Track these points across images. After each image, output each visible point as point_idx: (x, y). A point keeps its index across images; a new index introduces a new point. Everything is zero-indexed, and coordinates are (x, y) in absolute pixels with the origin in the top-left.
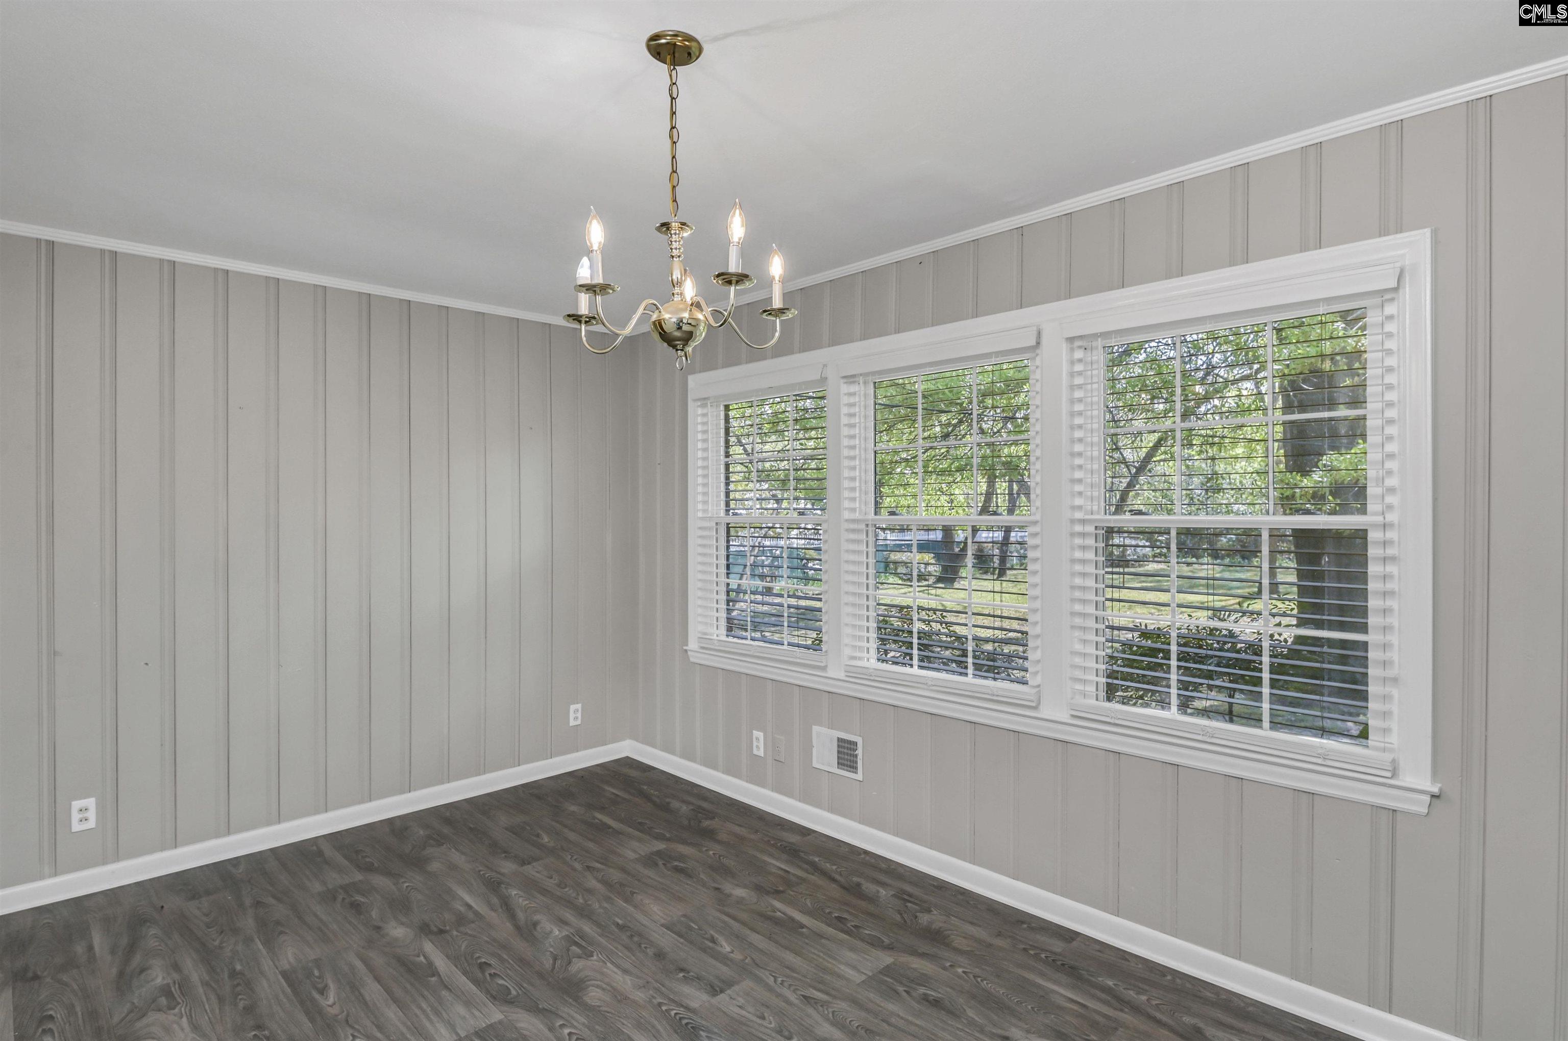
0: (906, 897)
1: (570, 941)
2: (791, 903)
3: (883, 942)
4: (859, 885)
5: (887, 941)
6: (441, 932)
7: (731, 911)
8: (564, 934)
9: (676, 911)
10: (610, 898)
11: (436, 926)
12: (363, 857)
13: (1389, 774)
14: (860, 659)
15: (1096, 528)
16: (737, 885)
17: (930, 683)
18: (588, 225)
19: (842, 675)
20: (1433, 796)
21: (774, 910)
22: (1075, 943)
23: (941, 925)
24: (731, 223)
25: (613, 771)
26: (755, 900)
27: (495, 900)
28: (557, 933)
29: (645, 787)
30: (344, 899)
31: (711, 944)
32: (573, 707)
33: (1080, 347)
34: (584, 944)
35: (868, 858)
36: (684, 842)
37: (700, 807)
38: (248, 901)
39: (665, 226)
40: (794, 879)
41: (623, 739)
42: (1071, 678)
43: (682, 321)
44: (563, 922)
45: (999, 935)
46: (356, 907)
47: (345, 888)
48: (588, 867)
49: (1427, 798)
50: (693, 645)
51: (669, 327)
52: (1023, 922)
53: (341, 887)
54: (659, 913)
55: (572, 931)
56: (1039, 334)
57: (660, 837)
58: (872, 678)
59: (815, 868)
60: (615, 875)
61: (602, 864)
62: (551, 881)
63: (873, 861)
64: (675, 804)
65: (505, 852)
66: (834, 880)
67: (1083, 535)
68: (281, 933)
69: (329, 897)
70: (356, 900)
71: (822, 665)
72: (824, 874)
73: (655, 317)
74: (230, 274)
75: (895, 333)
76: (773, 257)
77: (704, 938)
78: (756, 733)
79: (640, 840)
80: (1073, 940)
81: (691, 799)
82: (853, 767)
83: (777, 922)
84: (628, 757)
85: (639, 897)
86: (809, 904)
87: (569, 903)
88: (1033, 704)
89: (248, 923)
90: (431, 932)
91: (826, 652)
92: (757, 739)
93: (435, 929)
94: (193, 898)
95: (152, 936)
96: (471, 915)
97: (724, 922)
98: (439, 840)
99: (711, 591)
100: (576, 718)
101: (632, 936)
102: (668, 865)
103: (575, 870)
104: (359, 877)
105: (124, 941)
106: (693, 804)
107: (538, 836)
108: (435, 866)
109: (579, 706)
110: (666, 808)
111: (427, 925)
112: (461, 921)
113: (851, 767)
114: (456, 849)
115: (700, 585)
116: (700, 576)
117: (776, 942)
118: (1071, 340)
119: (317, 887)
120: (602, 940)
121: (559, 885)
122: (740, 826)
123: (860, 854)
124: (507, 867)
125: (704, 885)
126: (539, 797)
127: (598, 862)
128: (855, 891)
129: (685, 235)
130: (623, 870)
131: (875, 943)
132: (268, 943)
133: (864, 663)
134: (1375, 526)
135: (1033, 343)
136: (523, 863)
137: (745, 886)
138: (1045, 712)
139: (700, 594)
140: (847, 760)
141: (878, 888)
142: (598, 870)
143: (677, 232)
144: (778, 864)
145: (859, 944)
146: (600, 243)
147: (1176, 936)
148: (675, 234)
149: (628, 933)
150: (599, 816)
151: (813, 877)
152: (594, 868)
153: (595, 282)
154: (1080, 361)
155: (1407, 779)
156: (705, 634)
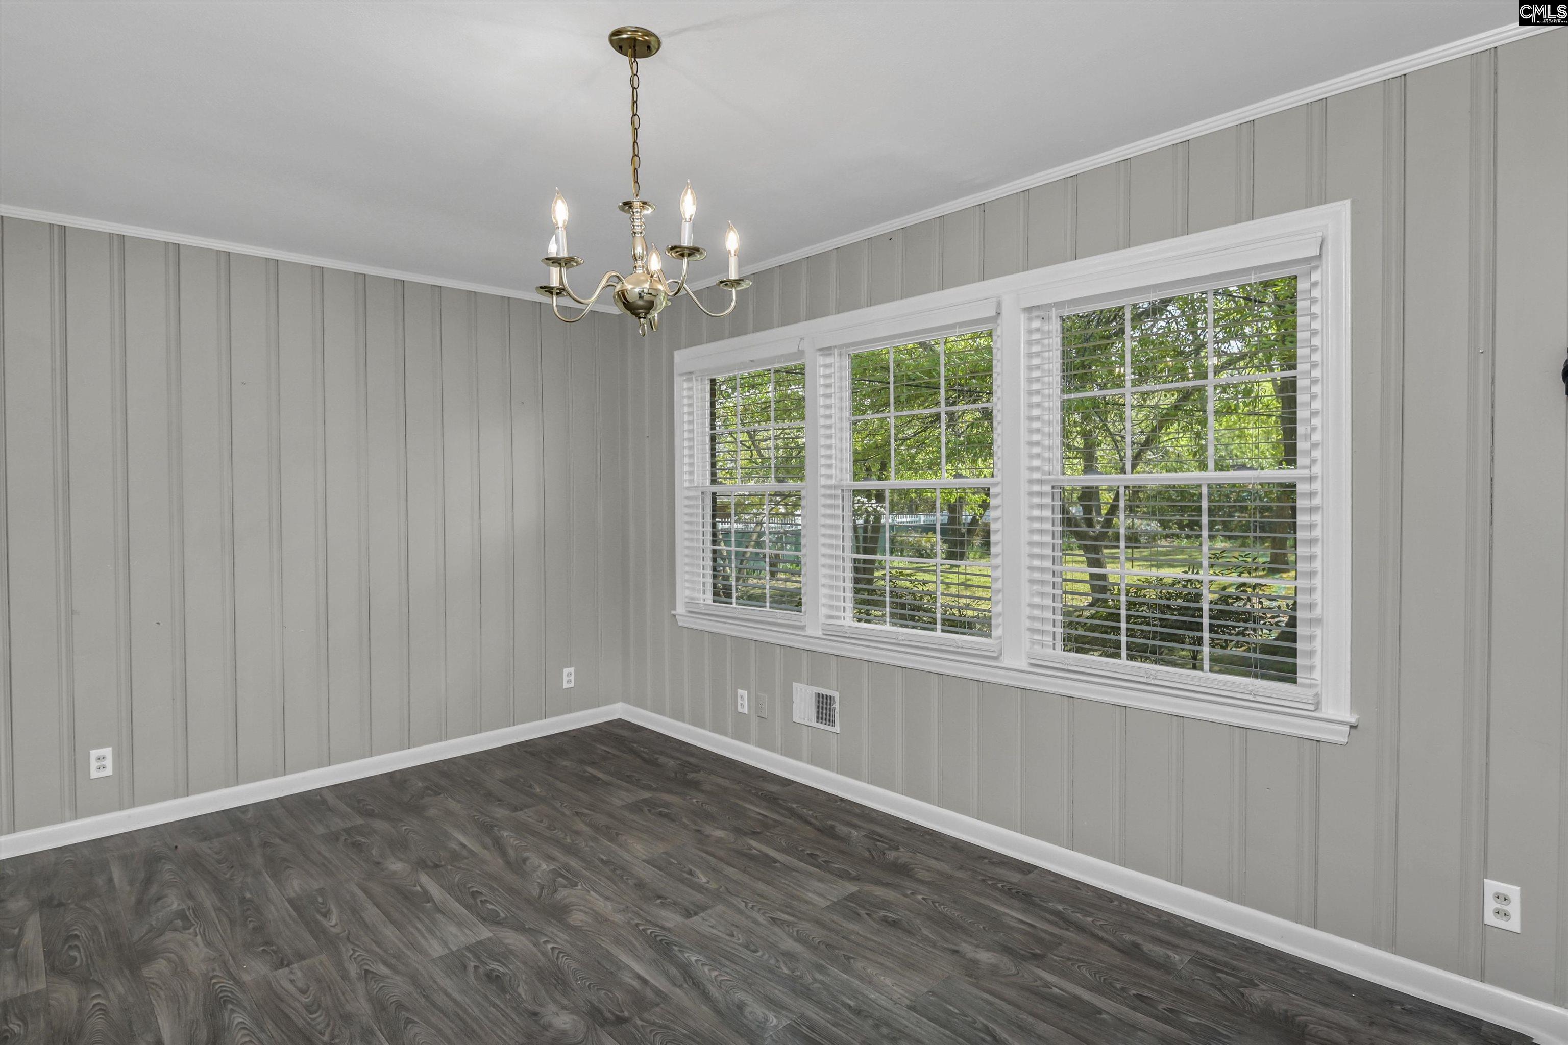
0: (876, 837)
1: (557, 873)
2: (768, 843)
3: (850, 874)
4: (832, 827)
5: (854, 873)
6: (437, 866)
7: (709, 849)
8: (551, 868)
9: (660, 848)
10: (596, 838)
11: (432, 862)
12: (364, 805)
13: (1312, 708)
14: (837, 618)
15: (1053, 487)
16: (717, 828)
17: (900, 638)
18: (553, 205)
19: (819, 633)
20: (1352, 727)
21: (751, 848)
22: (1031, 875)
23: (907, 860)
24: (683, 201)
25: (606, 732)
26: (733, 840)
27: (488, 841)
28: (545, 867)
29: (635, 745)
30: (345, 840)
31: (688, 876)
32: (566, 671)
33: (1038, 317)
34: (570, 876)
35: (844, 805)
36: (670, 792)
37: (687, 762)
38: (256, 842)
39: (628, 204)
40: (771, 822)
41: (615, 702)
42: (1029, 629)
43: (643, 291)
44: (551, 858)
45: (961, 868)
46: (357, 846)
47: (348, 831)
48: (577, 813)
49: (1347, 728)
50: (680, 609)
51: (632, 297)
52: (985, 858)
53: (344, 830)
54: (641, 850)
55: (558, 865)
56: (999, 304)
57: (649, 788)
58: (847, 635)
59: (793, 813)
60: (603, 820)
61: (589, 810)
62: (542, 824)
63: (848, 807)
64: (662, 760)
65: (499, 800)
66: (810, 824)
67: (1041, 494)
68: (289, 867)
69: (333, 838)
70: (358, 841)
71: (802, 624)
72: (800, 818)
73: (618, 288)
74: (232, 256)
75: (867, 306)
76: (729, 232)
77: (682, 871)
78: (741, 692)
79: (627, 790)
80: (1030, 872)
81: (678, 755)
82: (831, 722)
83: (752, 858)
84: (620, 719)
85: (624, 838)
86: (784, 844)
87: (558, 843)
88: (995, 655)
89: (257, 860)
90: (427, 866)
91: (805, 612)
92: (742, 697)
93: (431, 864)
94: (205, 839)
95: (167, 871)
96: (465, 853)
97: (702, 858)
98: (437, 790)
99: (698, 558)
100: (569, 681)
101: (615, 869)
102: (653, 811)
103: (563, 814)
104: (360, 821)
105: (142, 875)
106: (680, 759)
107: (531, 786)
108: (432, 812)
109: (572, 670)
110: (653, 763)
111: (424, 862)
112: (455, 857)
113: (829, 721)
114: (452, 798)
115: (686, 552)
116: (687, 544)
117: (749, 874)
118: (1029, 310)
119: (321, 830)
120: (587, 873)
121: (548, 828)
122: (724, 778)
123: (836, 801)
124: (500, 812)
125: (685, 827)
126: (533, 754)
127: (587, 809)
128: (830, 832)
129: (646, 212)
130: (611, 815)
131: (844, 875)
132: (275, 876)
133: (841, 622)
134: (1303, 479)
135: (994, 314)
136: (516, 809)
137: (724, 829)
138: (1006, 662)
139: (687, 560)
140: (825, 714)
141: (850, 830)
142: (586, 815)
143: (639, 210)
144: (758, 810)
145: (829, 876)
146: (564, 221)
147: (1125, 866)
148: (637, 212)
149: (612, 867)
150: (589, 769)
151: (790, 821)
152: (582, 814)
153: (561, 255)
154: (1038, 330)
155: (1328, 712)
156: (693, 599)
